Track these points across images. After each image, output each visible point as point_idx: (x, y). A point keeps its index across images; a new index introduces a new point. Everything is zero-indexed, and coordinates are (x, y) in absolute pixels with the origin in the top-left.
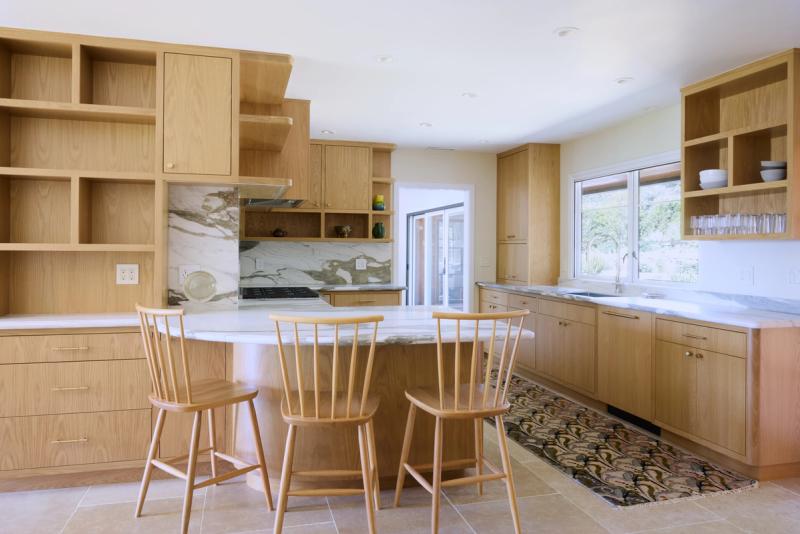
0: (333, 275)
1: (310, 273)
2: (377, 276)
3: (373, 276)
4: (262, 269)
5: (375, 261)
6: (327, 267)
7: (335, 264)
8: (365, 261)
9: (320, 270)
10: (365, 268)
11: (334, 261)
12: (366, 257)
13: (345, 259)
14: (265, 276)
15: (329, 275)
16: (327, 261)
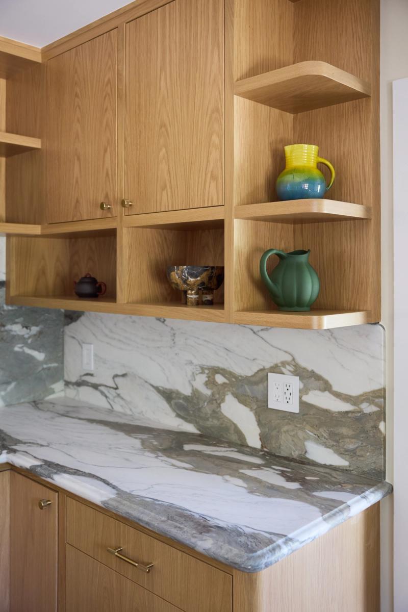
0: (217, 414)
1: (168, 395)
2: (334, 442)
3: (318, 439)
4: (92, 368)
5: (326, 387)
6: (200, 382)
7: (220, 379)
8: (295, 383)
9: (187, 392)
10: (294, 408)
11: (216, 370)
12: (301, 372)
13: (245, 370)
14: (95, 387)
15: (207, 409)
16: (203, 369)
